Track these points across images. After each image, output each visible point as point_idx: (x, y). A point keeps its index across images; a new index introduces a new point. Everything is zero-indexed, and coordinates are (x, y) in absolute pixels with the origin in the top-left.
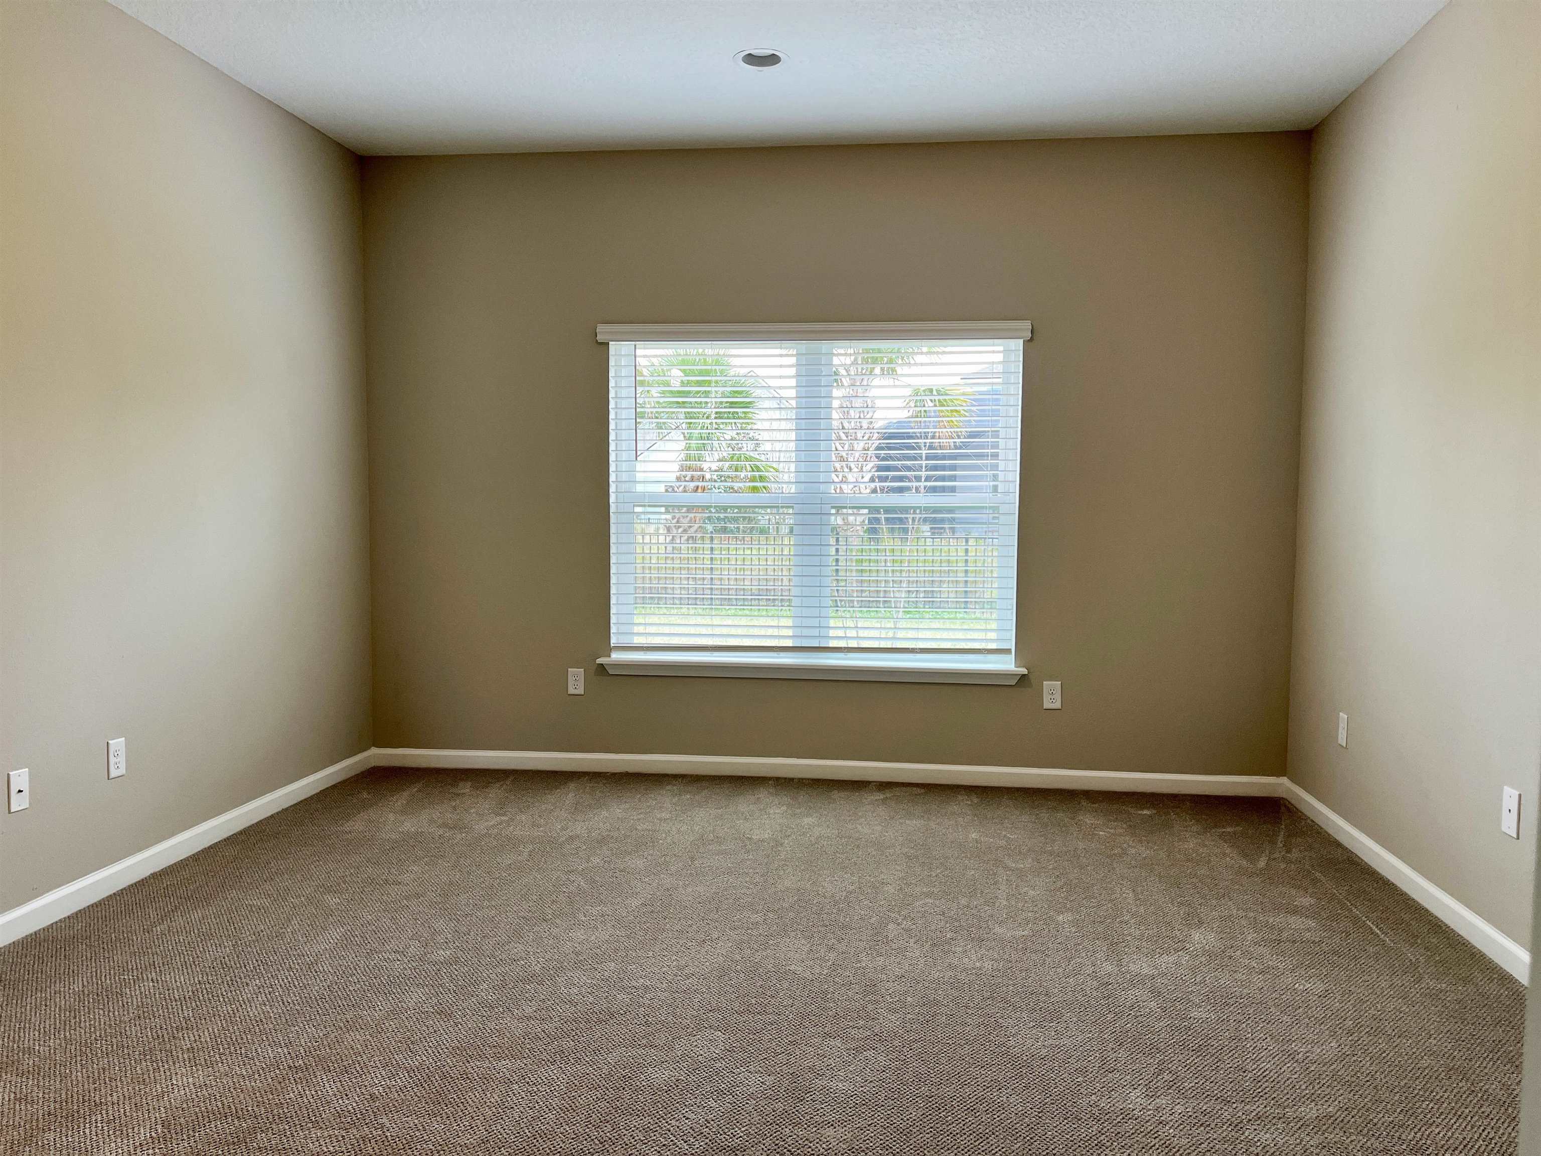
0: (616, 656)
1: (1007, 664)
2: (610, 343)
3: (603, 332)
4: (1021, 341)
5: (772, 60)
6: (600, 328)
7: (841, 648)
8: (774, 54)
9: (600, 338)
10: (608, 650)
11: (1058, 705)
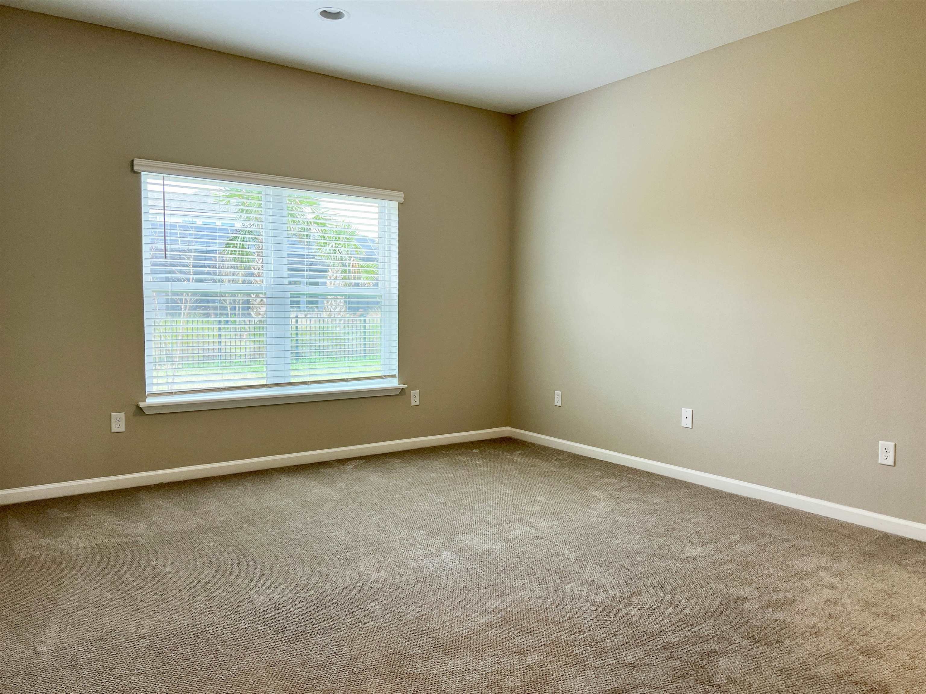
0: (150, 401)
1: (394, 383)
2: (142, 173)
3: (138, 164)
4: (397, 203)
5: (337, 15)
6: (136, 161)
7: (306, 382)
8: (340, 12)
9: (136, 168)
10: (144, 397)
11: (418, 403)
